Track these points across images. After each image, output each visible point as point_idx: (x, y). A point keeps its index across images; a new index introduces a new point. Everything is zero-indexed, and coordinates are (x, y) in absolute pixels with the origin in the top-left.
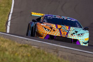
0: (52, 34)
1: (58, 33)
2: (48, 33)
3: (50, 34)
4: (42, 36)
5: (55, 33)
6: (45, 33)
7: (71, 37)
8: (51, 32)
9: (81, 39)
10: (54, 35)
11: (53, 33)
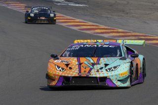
0: (66, 75)
1: (76, 71)
2: (61, 73)
3: (63, 75)
4: (54, 80)
5: (71, 73)
6: (57, 74)
7: (96, 74)
8: (65, 72)
9: (112, 76)
10: (70, 75)
11: (68, 72)
